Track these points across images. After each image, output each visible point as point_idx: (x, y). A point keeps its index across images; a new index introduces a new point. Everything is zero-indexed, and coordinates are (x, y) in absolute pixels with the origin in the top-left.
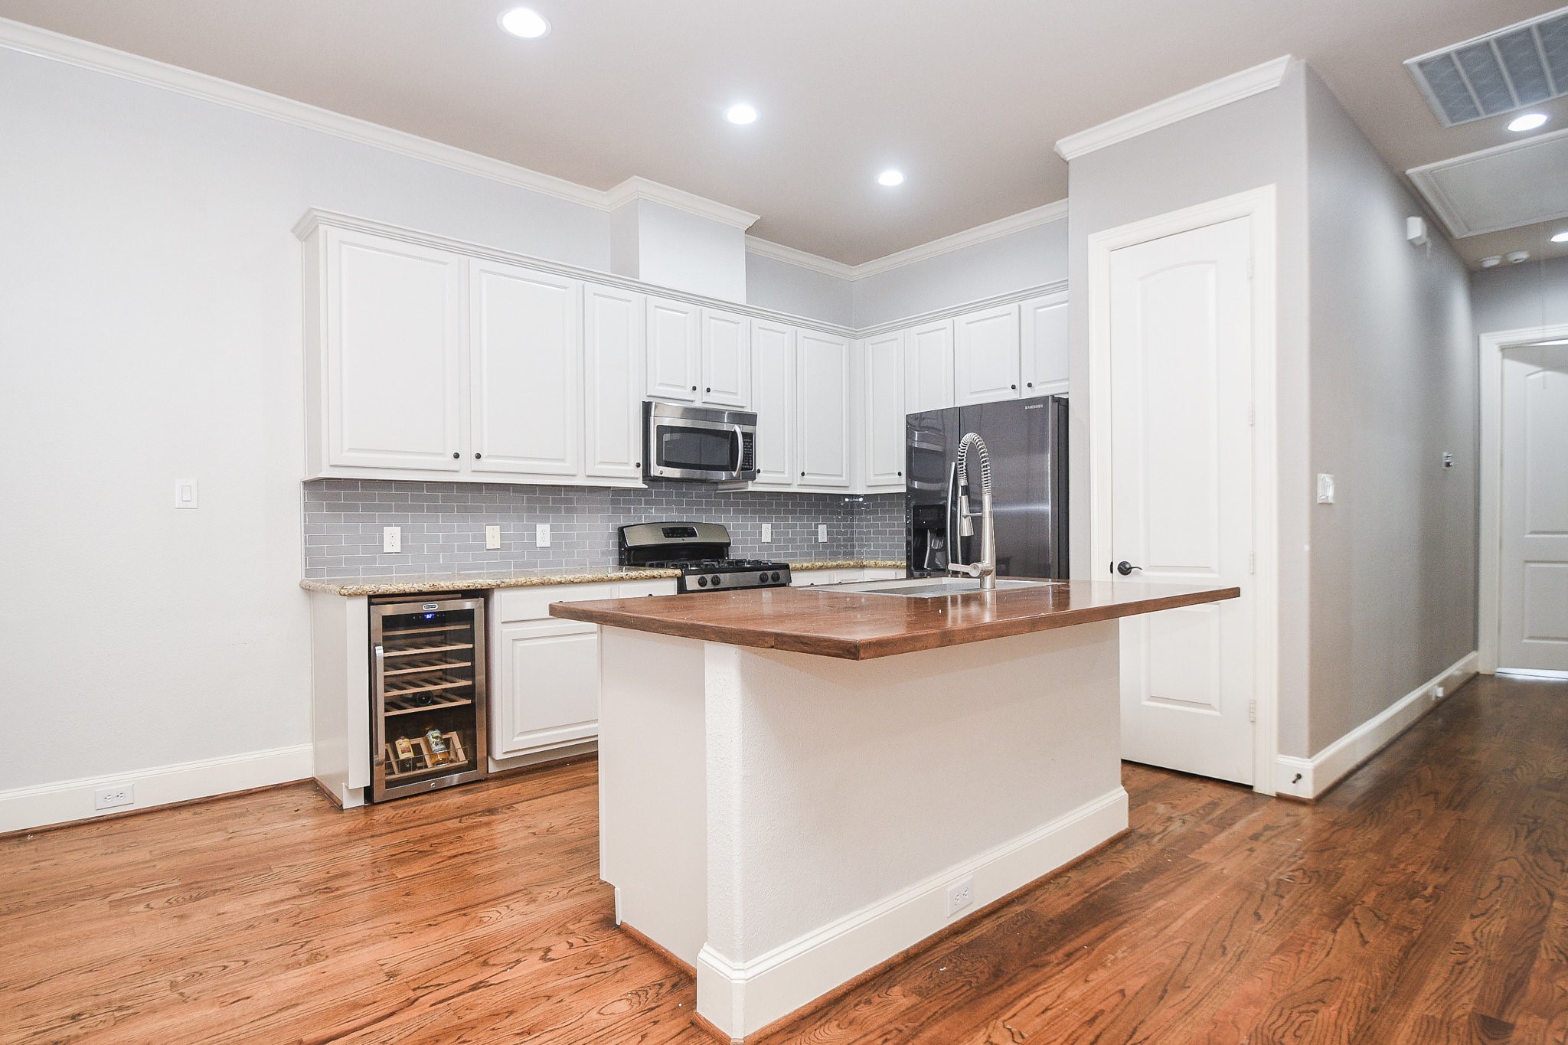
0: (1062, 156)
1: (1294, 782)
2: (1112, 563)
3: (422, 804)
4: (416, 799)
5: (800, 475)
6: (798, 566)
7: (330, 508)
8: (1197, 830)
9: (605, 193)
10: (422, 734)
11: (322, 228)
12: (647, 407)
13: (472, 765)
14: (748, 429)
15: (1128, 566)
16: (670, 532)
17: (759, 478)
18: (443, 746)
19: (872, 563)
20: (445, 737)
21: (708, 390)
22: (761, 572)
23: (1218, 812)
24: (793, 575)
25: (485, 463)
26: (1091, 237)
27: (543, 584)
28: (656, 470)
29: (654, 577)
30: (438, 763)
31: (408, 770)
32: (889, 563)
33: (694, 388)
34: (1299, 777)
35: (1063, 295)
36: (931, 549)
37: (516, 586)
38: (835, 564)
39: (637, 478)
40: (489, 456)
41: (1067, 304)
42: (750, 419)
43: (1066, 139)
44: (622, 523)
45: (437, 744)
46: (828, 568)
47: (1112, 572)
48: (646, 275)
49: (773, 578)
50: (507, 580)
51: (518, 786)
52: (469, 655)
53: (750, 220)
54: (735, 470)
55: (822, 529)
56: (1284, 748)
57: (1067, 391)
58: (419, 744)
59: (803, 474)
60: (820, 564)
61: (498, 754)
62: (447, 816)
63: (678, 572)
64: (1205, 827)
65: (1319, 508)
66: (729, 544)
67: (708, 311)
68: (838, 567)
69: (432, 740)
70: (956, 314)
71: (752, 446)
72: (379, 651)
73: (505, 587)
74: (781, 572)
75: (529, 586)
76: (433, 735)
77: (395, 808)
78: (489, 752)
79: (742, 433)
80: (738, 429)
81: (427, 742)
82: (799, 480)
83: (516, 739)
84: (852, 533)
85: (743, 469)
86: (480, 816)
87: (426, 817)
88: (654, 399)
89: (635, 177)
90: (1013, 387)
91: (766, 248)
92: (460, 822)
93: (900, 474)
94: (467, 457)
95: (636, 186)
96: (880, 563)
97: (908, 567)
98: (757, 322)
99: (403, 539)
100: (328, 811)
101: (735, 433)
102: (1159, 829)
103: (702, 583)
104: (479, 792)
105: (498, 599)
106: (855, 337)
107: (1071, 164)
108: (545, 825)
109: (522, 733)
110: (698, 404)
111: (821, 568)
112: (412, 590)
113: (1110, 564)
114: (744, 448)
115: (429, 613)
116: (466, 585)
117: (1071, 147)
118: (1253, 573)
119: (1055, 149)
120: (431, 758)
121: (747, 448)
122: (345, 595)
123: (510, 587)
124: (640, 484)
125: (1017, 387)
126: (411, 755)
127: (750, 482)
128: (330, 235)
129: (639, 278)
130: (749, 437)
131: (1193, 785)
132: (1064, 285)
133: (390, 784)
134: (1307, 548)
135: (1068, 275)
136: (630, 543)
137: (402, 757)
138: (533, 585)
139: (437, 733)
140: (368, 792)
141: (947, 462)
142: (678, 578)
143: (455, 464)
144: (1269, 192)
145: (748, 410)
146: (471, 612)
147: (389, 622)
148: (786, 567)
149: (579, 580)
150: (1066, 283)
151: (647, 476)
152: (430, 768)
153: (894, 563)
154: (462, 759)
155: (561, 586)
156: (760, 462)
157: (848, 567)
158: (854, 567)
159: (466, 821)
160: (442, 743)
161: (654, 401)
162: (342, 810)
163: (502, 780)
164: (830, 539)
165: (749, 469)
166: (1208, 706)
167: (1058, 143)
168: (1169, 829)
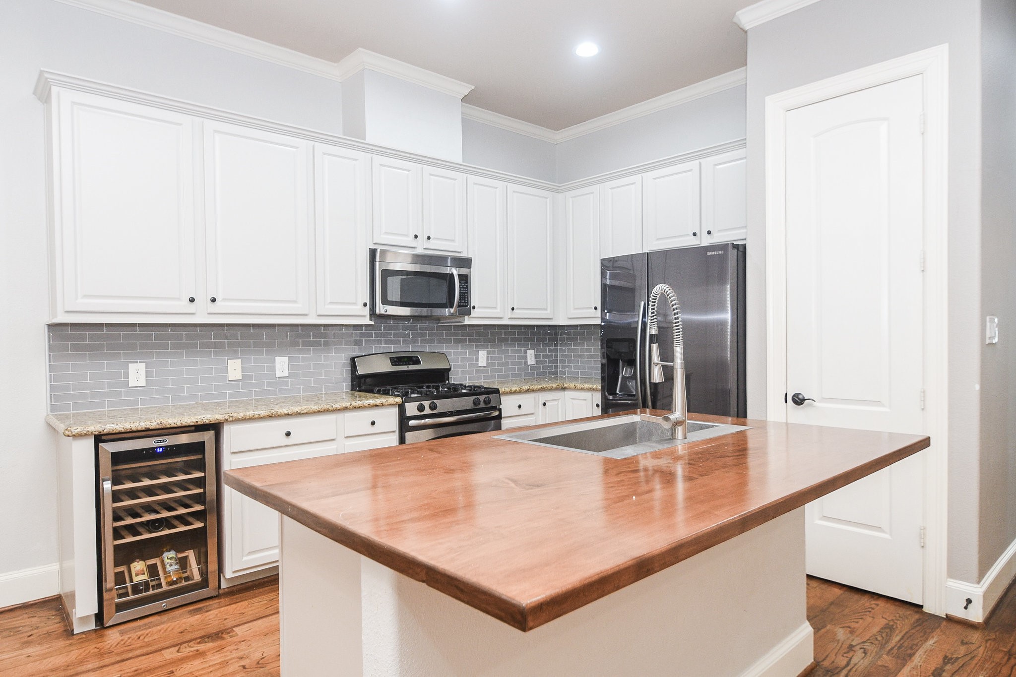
0: (741, 26)
1: (966, 608)
2: (786, 394)
3: (150, 627)
4: (146, 621)
5: (510, 309)
6: (508, 390)
7: (75, 348)
8: (880, 663)
9: (336, 64)
10: (159, 554)
11: (54, 90)
12: (373, 253)
13: (204, 583)
14: (464, 271)
15: (800, 397)
16: (396, 361)
17: (474, 313)
18: (177, 567)
19: (572, 385)
20: (180, 555)
21: (429, 238)
22: (474, 397)
23: (896, 639)
24: (503, 399)
25: (218, 307)
26: (767, 99)
27: (270, 417)
28: (381, 309)
29: (376, 406)
30: (172, 583)
31: (140, 592)
32: (586, 386)
33: (416, 237)
34: (969, 601)
35: (741, 152)
36: (623, 377)
37: (245, 420)
38: (539, 387)
39: (364, 316)
40: (224, 300)
41: (745, 160)
42: (466, 263)
43: (744, 10)
44: (354, 354)
45: (171, 565)
46: (533, 391)
47: (786, 402)
48: (372, 137)
49: (485, 402)
50: (235, 415)
51: (245, 603)
52: (200, 482)
53: (465, 89)
54: (452, 307)
55: (531, 354)
56: (954, 572)
57: (744, 237)
58: (156, 563)
59: (513, 309)
60: (526, 387)
61: (229, 573)
62: (167, 644)
63: (399, 400)
64: (886, 660)
65: (987, 348)
66: (449, 369)
67: (428, 169)
68: (542, 390)
69: (167, 561)
70: (646, 171)
71: (467, 287)
72: (107, 486)
73: (233, 421)
74: (491, 396)
75: (257, 418)
76: (169, 556)
77: (122, 633)
78: (220, 569)
79: (459, 275)
80: (455, 272)
81: (163, 562)
82: (509, 314)
83: (245, 559)
84: (556, 356)
85: (459, 306)
86: (199, 643)
87: (148, 645)
88: (379, 246)
89: (360, 49)
90: (695, 234)
91: (479, 114)
92: (178, 651)
93: (596, 308)
94: (202, 301)
95: (363, 57)
96: (579, 386)
97: (603, 390)
98: (472, 178)
99: (148, 374)
100: (59, 636)
101: (452, 275)
102: (842, 662)
103: (421, 408)
104: (207, 611)
105: (227, 431)
106: (557, 191)
107: (749, 34)
108: (257, 656)
109: (250, 553)
110: (420, 251)
111: (527, 391)
112: (139, 428)
113: (785, 394)
114: (460, 288)
115: (160, 447)
116: (194, 421)
117: (748, 18)
118: (923, 409)
119: (735, 20)
120: (166, 578)
121: (463, 288)
122: (69, 436)
123: (238, 421)
124: (367, 321)
125: (698, 234)
126: (144, 577)
127: (466, 317)
128: (62, 97)
129: (365, 140)
130: (464, 279)
131: (865, 601)
132: (743, 143)
133: (120, 608)
134: (977, 387)
135: (746, 136)
136: (361, 371)
137: (136, 579)
138: (260, 418)
139: (172, 554)
140: (99, 617)
141: (637, 299)
142: (399, 405)
143: (192, 307)
144: (942, 51)
145: (464, 255)
146: (203, 444)
147: (117, 458)
148: (496, 391)
149: (305, 411)
150: (745, 142)
151: (373, 314)
152: (165, 587)
153: (591, 386)
154: (197, 577)
155: (289, 417)
156: (475, 299)
157: (552, 389)
158: (556, 389)
159: (184, 650)
160: (176, 564)
161: (379, 248)
162: (73, 634)
163: (233, 595)
164: (537, 362)
165: (465, 306)
166: (879, 529)
167: (738, 13)
168: (853, 662)
